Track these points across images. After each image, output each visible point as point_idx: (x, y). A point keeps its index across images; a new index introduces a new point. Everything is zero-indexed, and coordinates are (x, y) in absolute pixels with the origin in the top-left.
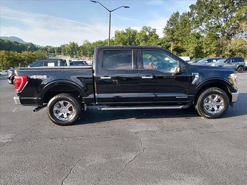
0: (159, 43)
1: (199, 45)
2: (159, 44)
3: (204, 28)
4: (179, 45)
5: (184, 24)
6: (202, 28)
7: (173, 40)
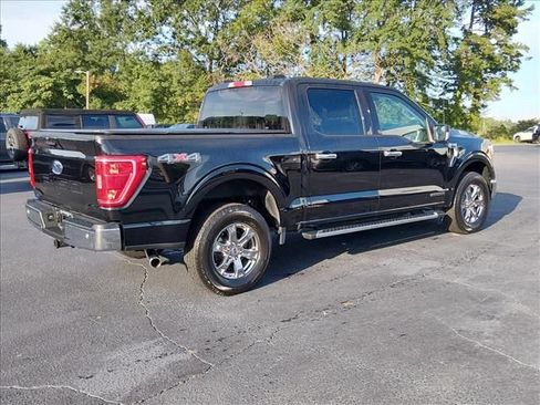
0: (42, 68)
1: (163, 85)
2: (42, 73)
3: (167, 41)
4: (106, 79)
5: (113, 22)
6: (162, 39)
7: (86, 65)
